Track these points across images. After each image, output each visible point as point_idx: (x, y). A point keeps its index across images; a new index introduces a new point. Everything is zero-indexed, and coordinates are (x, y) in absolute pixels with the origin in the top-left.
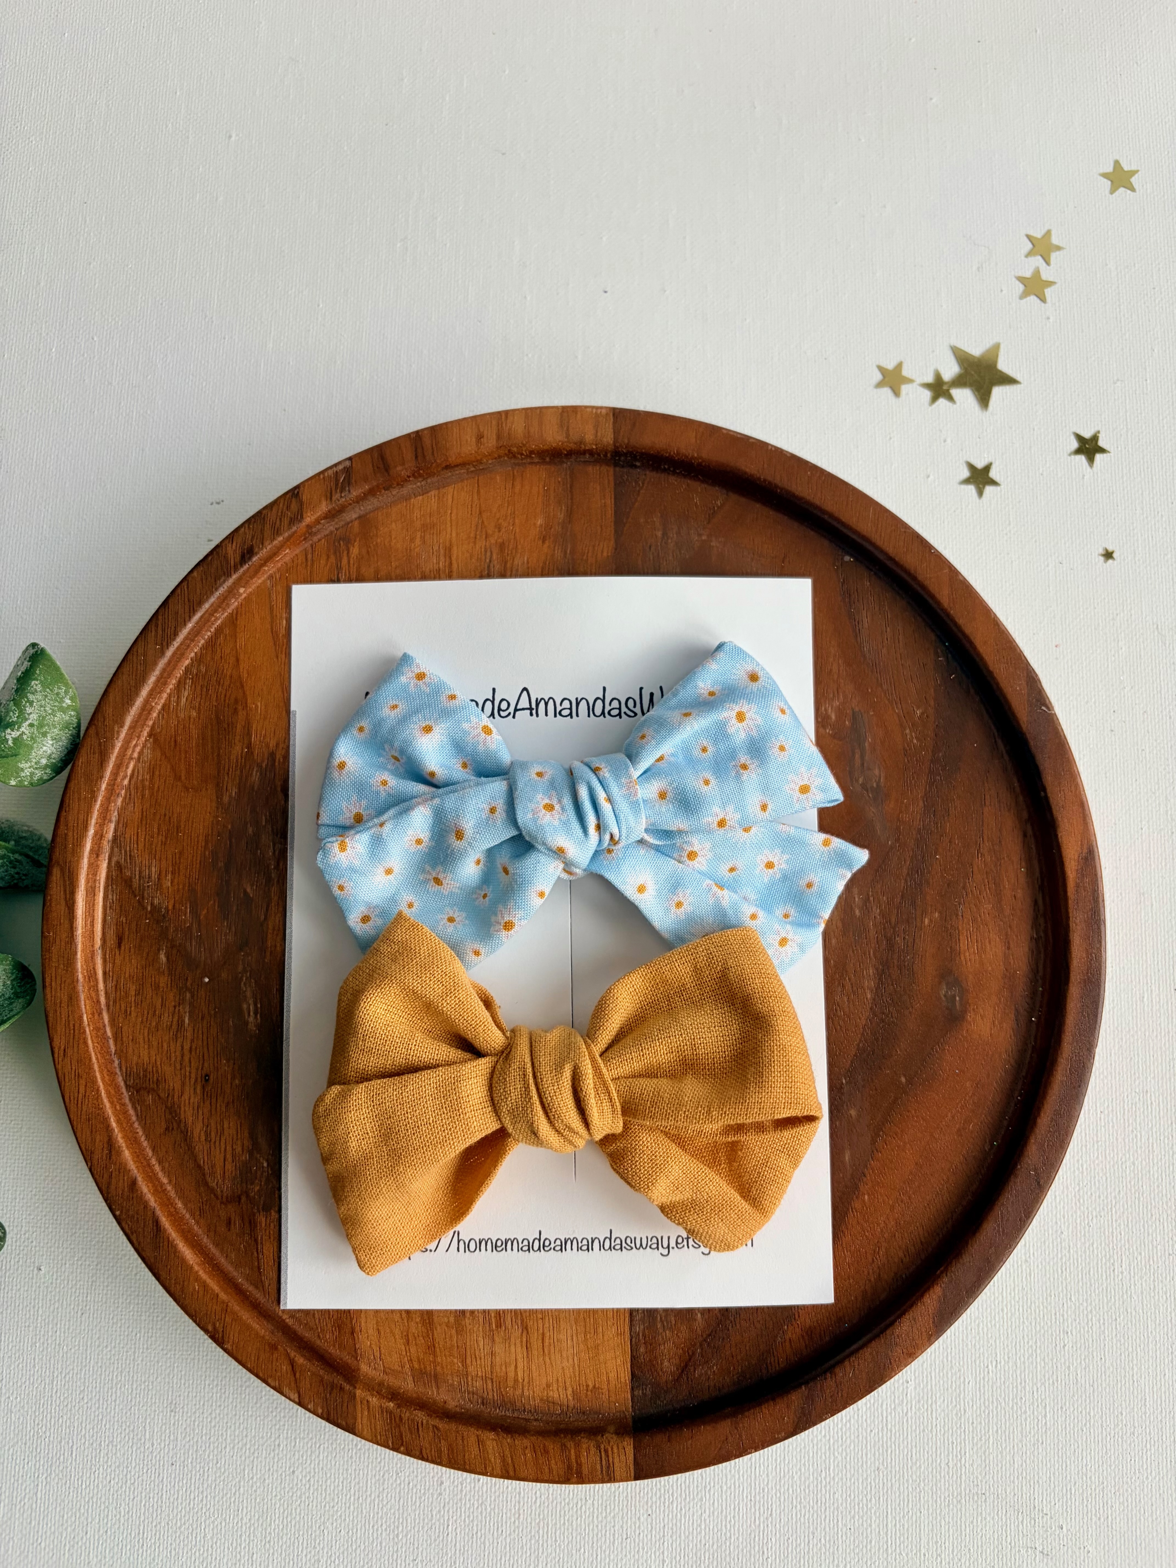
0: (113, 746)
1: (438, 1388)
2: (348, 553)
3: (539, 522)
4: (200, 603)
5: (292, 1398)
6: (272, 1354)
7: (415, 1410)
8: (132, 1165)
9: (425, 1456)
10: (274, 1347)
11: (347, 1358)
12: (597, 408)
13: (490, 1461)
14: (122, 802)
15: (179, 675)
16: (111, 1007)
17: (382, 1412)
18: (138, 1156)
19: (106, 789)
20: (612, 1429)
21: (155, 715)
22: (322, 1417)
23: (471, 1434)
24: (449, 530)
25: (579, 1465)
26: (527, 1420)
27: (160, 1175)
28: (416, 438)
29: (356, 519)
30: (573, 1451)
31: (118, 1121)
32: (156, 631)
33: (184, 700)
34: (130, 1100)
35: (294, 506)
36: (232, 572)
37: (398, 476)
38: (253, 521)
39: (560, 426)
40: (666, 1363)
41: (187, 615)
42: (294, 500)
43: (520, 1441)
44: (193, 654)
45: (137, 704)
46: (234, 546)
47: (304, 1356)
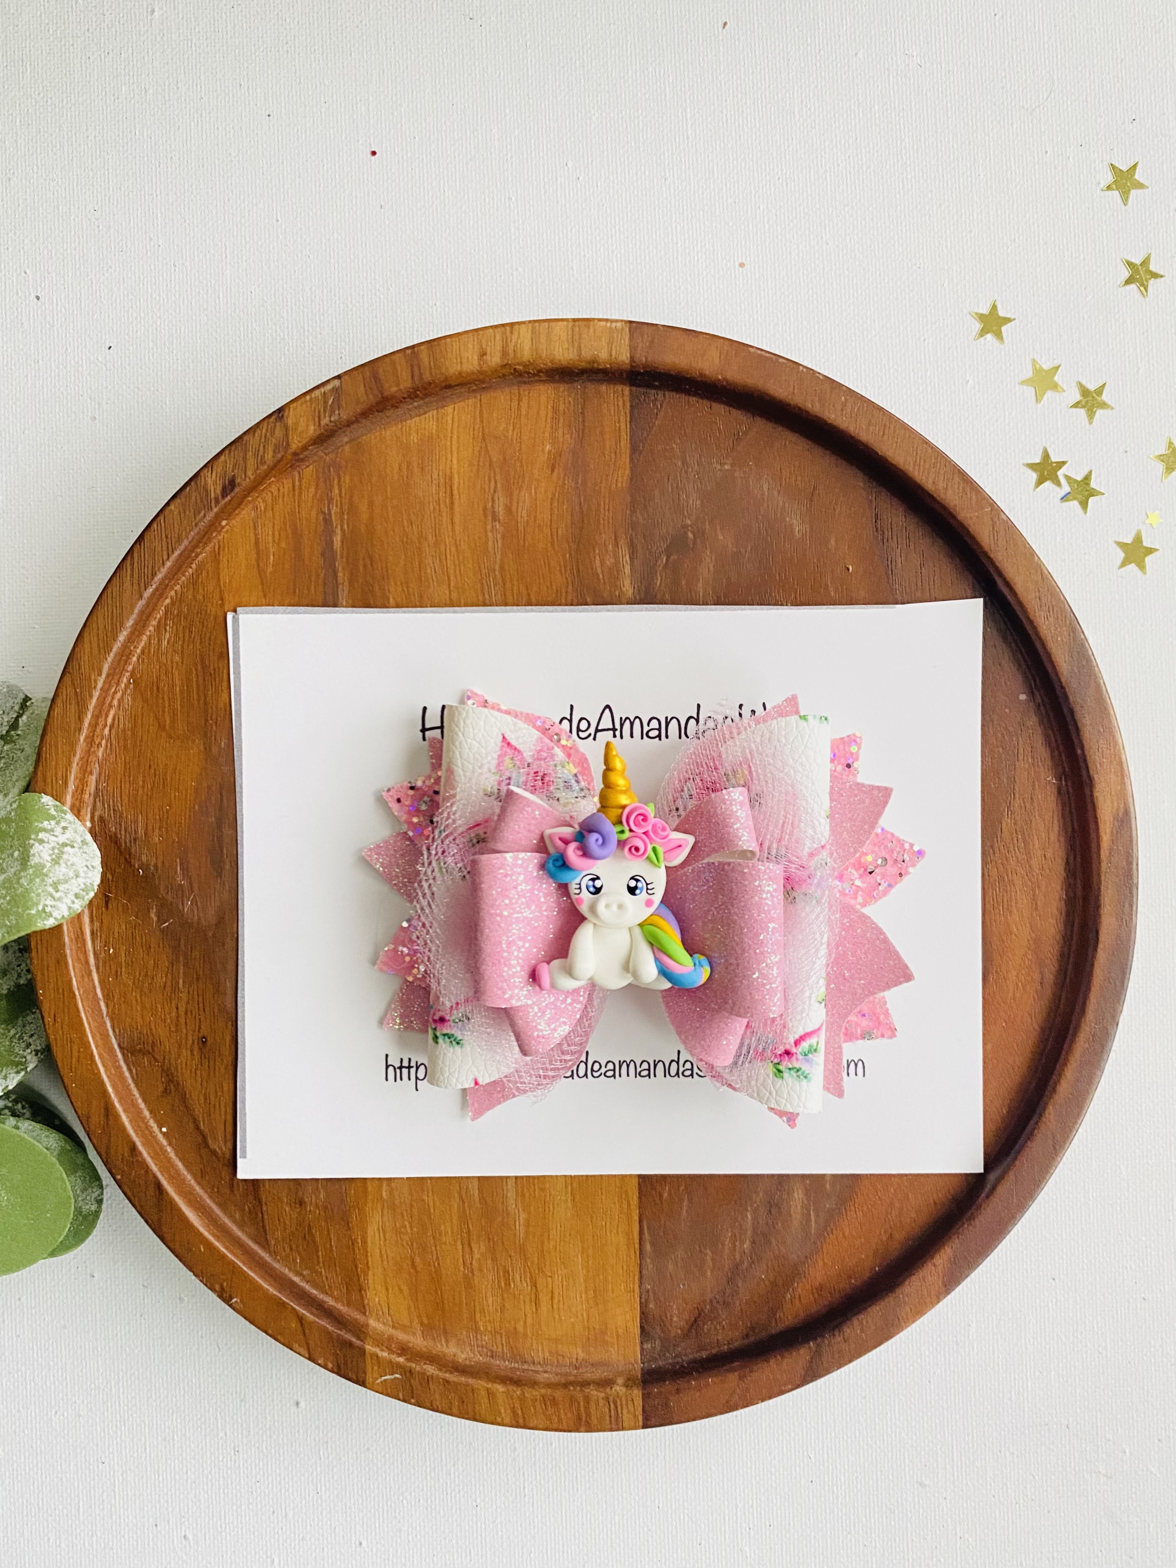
0: (91, 696)
1: (447, 1342)
2: (339, 482)
3: (548, 447)
5: (301, 1352)
7: (425, 1364)
8: (130, 1130)
9: (438, 1408)
11: (356, 1315)
12: (612, 321)
13: (500, 1413)
14: (103, 753)
16: (101, 968)
18: (136, 1120)
19: (85, 740)
20: (620, 1381)
21: (135, 659)
22: (334, 1372)
25: (588, 1415)
26: (537, 1372)
28: (411, 352)
29: (347, 443)
30: (582, 1402)
31: (115, 1086)
33: (165, 644)
34: (125, 1062)
35: (279, 432)
36: (213, 505)
37: (393, 397)
38: (233, 447)
39: (570, 340)
40: (675, 1319)
41: (165, 553)
42: (278, 424)
43: (529, 1393)
44: (173, 593)
45: (115, 649)
46: (214, 476)
47: (312, 1313)
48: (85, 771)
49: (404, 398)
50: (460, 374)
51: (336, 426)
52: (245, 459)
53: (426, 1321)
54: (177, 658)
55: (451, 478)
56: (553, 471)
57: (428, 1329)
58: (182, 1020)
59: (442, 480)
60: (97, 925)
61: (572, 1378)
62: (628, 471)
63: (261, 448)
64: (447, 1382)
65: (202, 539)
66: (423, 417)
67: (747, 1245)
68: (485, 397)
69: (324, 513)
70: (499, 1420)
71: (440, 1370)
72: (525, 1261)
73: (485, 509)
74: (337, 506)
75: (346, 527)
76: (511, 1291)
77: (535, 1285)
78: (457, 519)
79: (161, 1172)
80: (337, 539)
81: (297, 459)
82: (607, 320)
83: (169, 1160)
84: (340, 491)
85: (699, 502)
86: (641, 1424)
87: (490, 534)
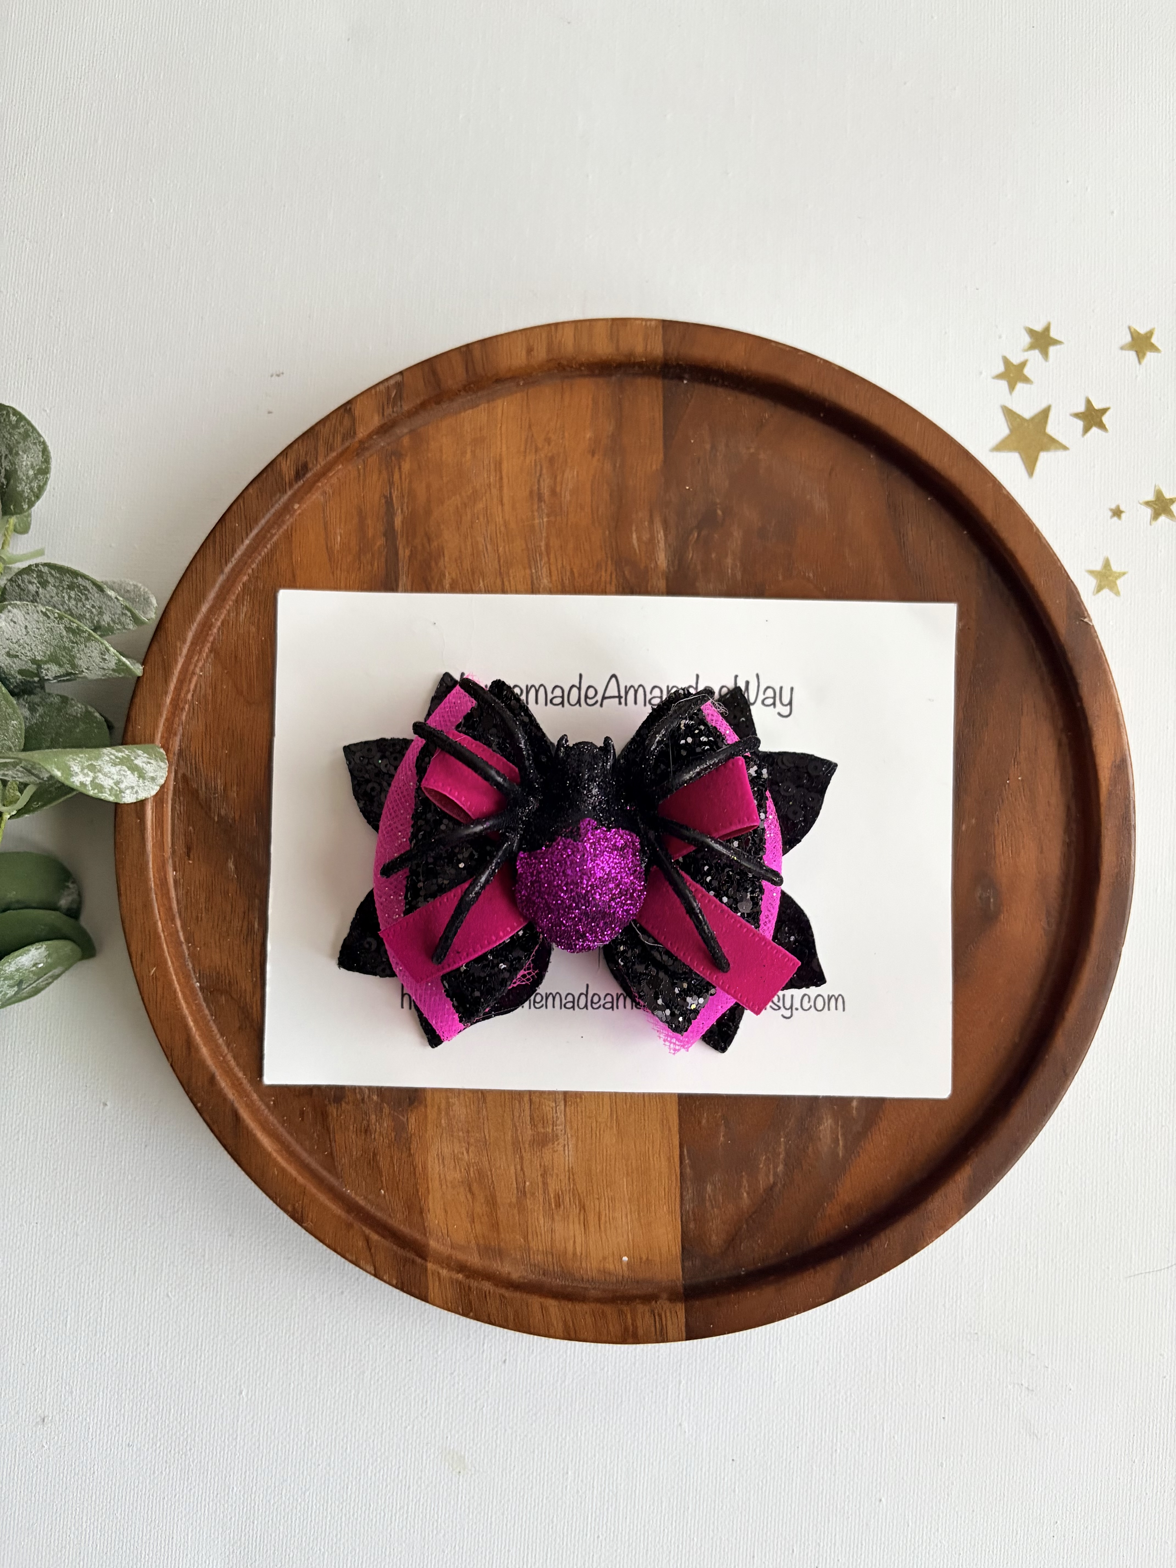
0: (176, 661)
1: (501, 1260)
2: (400, 468)
3: (588, 436)
4: (256, 521)
5: (368, 1270)
6: (349, 1231)
7: (482, 1280)
8: (209, 1062)
9: (493, 1321)
10: (350, 1226)
11: (418, 1236)
12: (647, 320)
13: (553, 1325)
14: (186, 716)
15: (237, 592)
16: (183, 913)
17: (452, 1282)
18: (215, 1053)
19: (171, 703)
20: (665, 1296)
21: (215, 630)
22: (396, 1287)
23: (535, 1301)
24: (499, 443)
25: (635, 1327)
26: (586, 1289)
27: (236, 1069)
28: (466, 350)
29: (407, 433)
30: (629, 1316)
31: (195, 1021)
32: (214, 549)
33: (242, 616)
34: (205, 1000)
35: (347, 422)
36: (287, 489)
37: (449, 389)
38: (306, 437)
39: (609, 339)
40: (714, 1238)
41: (244, 531)
42: (346, 415)
44: (250, 571)
45: (198, 620)
46: (288, 464)
47: (378, 1234)
48: (170, 732)
49: (459, 391)
50: (510, 368)
51: (398, 416)
52: (316, 447)
54: (253, 629)
55: (500, 464)
56: (593, 455)
59: (492, 466)
60: (180, 874)
63: (331, 437)
65: (277, 520)
66: (475, 410)
68: (533, 391)
69: (386, 497)
70: (552, 1332)
71: (496, 1286)
73: (531, 492)
74: (397, 490)
75: (405, 509)
76: (561, 1212)
77: (583, 1207)
78: (506, 501)
80: (398, 521)
81: (362, 447)
82: (642, 319)
84: (401, 477)
85: (726, 483)
86: (683, 1336)
87: (536, 514)
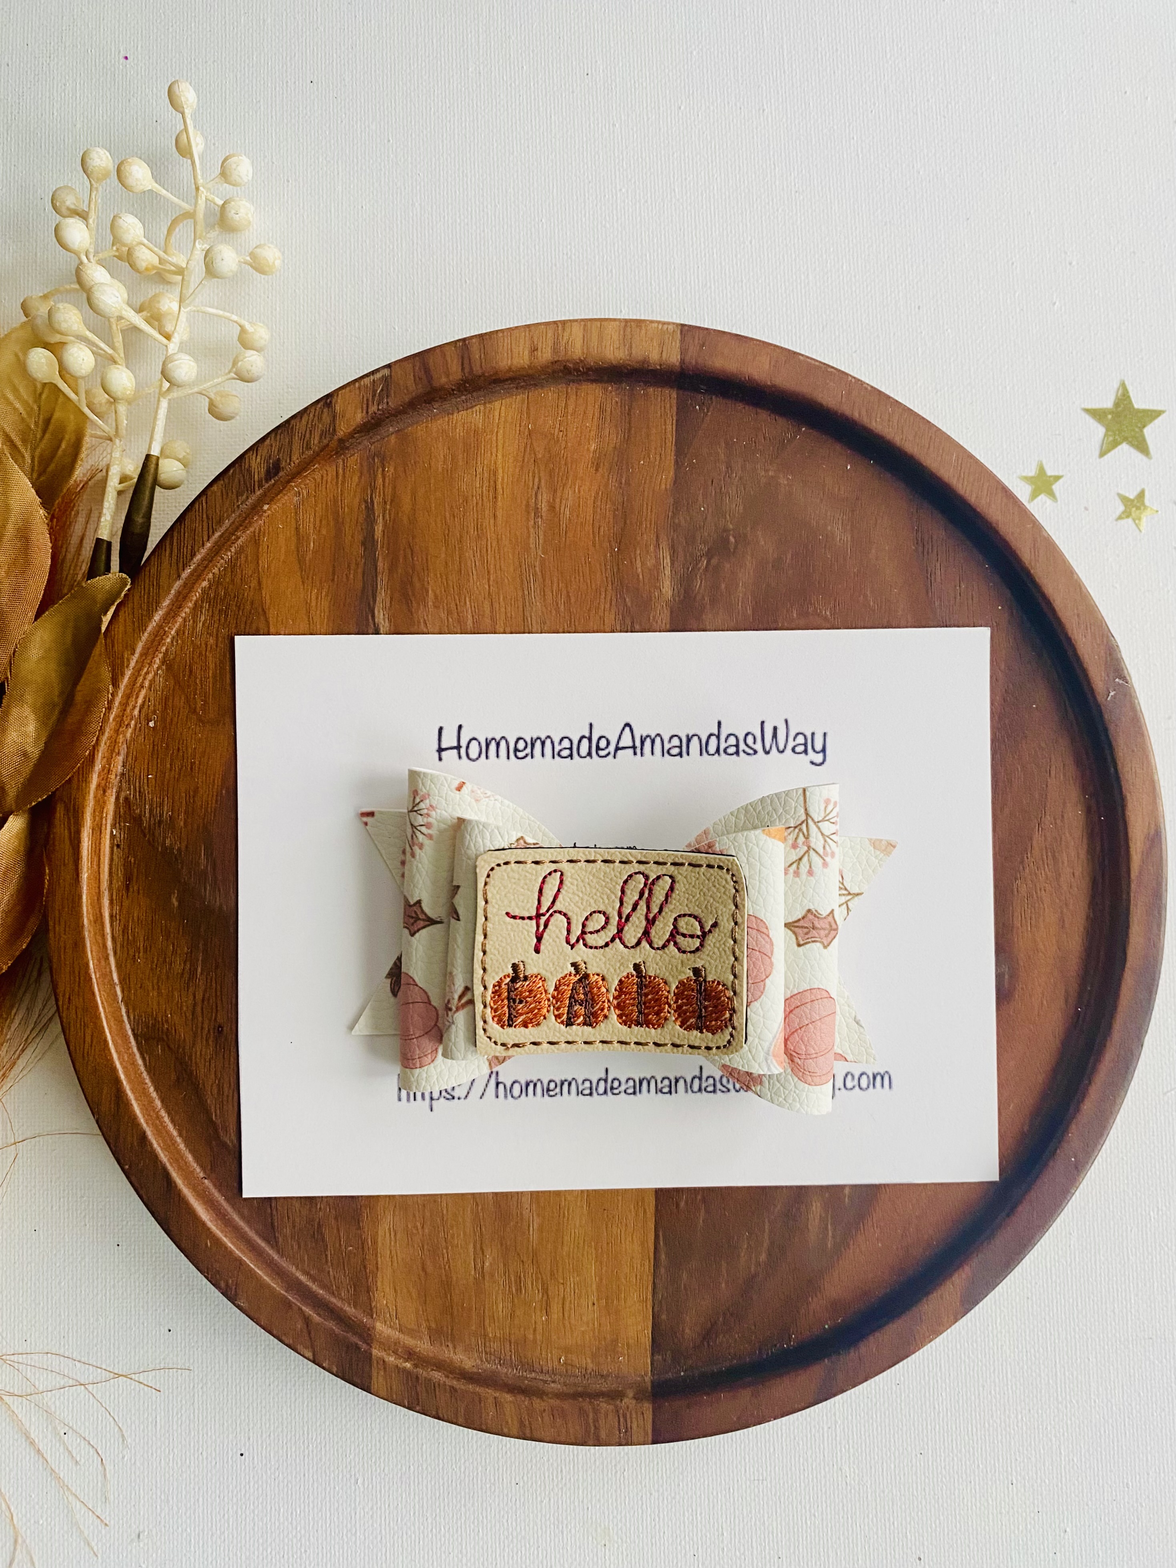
1: (455, 1348)
3: (593, 447)
4: (220, 522)
5: (307, 1355)
7: (433, 1370)
8: (141, 1118)
9: (441, 1416)
11: (363, 1317)
12: (664, 323)
14: (132, 734)
15: (195, 598)
17: (399, 1372)
18: (147, 1109)
19: (115, 720)
20: (630, 1393)
21: (169, 640)
22: (337, 1375)
24: (494, 450)
25: (597, 1428)
26: (545, 1382)
27: (170, 1127)
28: (463, 346)
29: (393, 433)
30: (591, 1416)
31: (127, 1072)
32: (171, 550)
33: (200, 625)
34: (139, 1049)
35: (326, 418)
36: (257, 488)
37: (442, 388)
38: (279, 431)
39: (622, 341)
40: (687, 1331)
41: (205, 533)
42: (325, 410)
43: (538, 1403)
44: (211, 576)
45: (149, 629)
46: (258, 460)
47: (319, 1314)
48: (113, 751)
49: (453, 390)
50: (510, 368)
51: (384, 414)
52: (291, 443)
53: (433, 1325)
54: (212, 641)
55: (495, 473)
56: (597, 470)
57: (437, 1334)
58: (199, 1009)
59: (486, 475)
60: (117, 908)
61: (580, 1389)
62: (672, 473)
63: (308, 435)
64: (453, 1389)
65: (243, 521)
66: (470, 410)
67: (763, 1257)
68: (534, 394)
69: (366, 502)
70: (506, 1430)
71: (447, 1377)
72: (538, 1267)
73: (528, 505)
74: (380, 495)
75: (387, 517)
76: (523, 1296)
77: (545, 1291)
78: (499, 514)
79: (171, 1163)
80: (379, 529)
81: (342, 447)
82: (659, 322)
83: (178, 1151)
84: (384, 481)
85: (741, 508)
86: (650, 1439)
87: (532, 530)
